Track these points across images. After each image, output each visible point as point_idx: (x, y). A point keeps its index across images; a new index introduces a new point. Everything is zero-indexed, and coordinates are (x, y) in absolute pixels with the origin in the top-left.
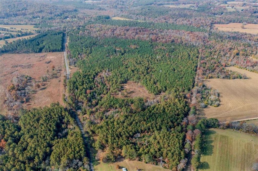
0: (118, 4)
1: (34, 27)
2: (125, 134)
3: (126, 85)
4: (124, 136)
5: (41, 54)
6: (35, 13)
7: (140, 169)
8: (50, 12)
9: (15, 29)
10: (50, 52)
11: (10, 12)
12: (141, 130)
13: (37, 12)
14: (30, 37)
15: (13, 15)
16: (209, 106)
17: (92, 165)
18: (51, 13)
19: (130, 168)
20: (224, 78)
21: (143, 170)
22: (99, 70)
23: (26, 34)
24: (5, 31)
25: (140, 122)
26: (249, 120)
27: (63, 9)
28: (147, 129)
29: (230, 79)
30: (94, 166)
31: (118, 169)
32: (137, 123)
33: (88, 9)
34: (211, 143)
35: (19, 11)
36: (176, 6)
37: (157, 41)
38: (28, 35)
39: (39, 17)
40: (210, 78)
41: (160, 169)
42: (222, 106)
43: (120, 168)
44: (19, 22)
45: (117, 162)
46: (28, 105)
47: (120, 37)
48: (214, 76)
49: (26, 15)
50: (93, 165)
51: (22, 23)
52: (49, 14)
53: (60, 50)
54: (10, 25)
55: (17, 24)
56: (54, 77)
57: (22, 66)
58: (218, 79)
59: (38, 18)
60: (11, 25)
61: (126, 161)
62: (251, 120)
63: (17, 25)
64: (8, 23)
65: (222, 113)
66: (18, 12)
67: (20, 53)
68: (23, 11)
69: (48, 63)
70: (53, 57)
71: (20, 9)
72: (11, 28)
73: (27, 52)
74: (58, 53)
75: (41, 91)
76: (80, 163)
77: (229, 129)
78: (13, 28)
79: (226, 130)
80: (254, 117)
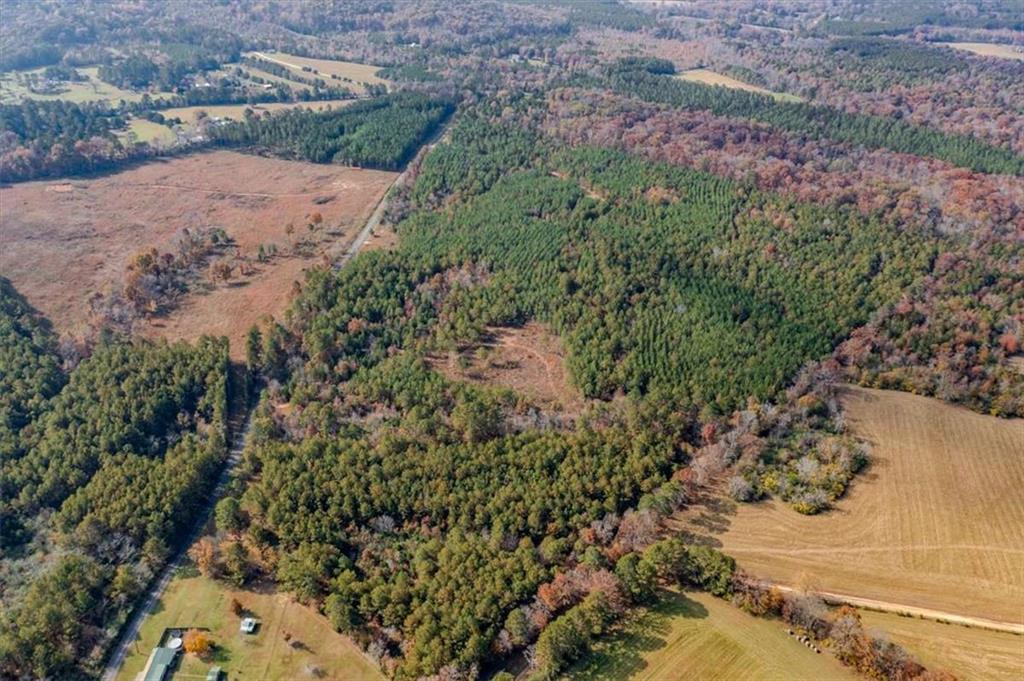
0: (756, 19)
1: (377, 75)
2: (341, 505)
3: (510, 335)
4: (333, 511)
5: (322, 170)
6: (411, 26)
7: (302, 641)
8: (460, 25)
9: (316, 72)
10: (355, 165)
11: (333, 14)
12: (410, 508)
13: (417, 24)
14: (329, 107)
15: (339, 27)
16: (777, 500)
17: (173, 571)
18: (463, 31)
19: (273, 628)
20: (954, 401)
21: (307, 649)
22: (454, 259)
23: (332, 96)
24: (281, 76)
25: (429, 479)
26: (909, 616)
27: (517, 19)
28: (434, 513)
29: (989, 413)
30: (175, 578)
31: (233, 614)
32: (415, 478)
33: (618, 28)
34: (644, 649)
35: (366, 11)
36: (1014, 51)
37: (780, 189)
38: (338, 99)
39: (418, 43)
40: (885, 386)
41: (365, 669)
42: (835, 515)
43: (241, 612)
44: (342, 53)
45: (252, 591)
46: (157, 326)
47: (637, 148)
48: (910, 381)
49: (383, 29)
50: (173, 575)
51: (349, 56)
52: (455, 35)
53: (390, 165)
54: (310, 57)
55: (333, 55)
56: (300, 253)
57: (239, 197)
58: (928, 400)
59: (413, 45)
60: (314, 57)
61: (282, 599)
62: (922, 617)
63: (331, 59)
64: (306, 50)
65: (805, 547)
66: (358, 18)
67: (268, 154)
68: (376, 15)
69: (320, 203)
70: (353, 185)
71: (370, 8)
72: (305, 69)
73: (287, 155)
74: (381, 173)
75: (225, 291)
76: (128, 551)
77: (775, 622)
78: (310, 70)
79: (760, 619)
80: (951, 613)
